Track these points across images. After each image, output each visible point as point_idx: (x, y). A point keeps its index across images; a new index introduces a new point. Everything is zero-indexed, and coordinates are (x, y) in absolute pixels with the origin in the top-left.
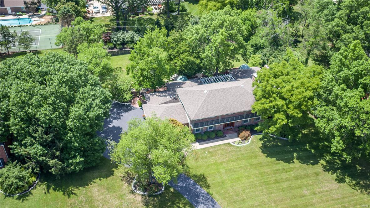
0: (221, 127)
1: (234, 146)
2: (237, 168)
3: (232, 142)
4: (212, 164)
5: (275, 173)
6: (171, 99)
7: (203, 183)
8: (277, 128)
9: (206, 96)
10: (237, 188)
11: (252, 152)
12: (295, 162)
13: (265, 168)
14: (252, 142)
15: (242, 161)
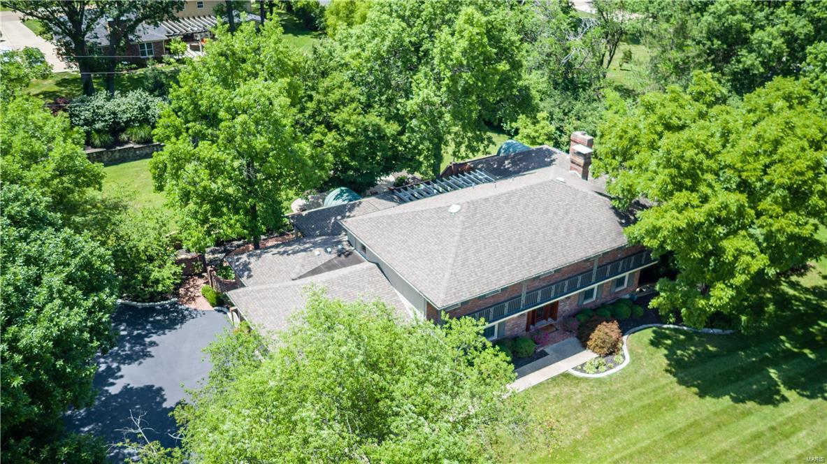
0: (519, 326)
3: (575, 369)
5: (759, 450)
6: (327, 257)
9: (463, 222)
11: (654, 391)
12: (791, 399)
15: (636, 427)
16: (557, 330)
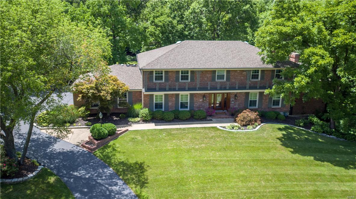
0: (203, 107)
1: (223, 130)
2: (221, 161)
3: (221, 127)
4: (167, 151)
5: (315, 180)
7: (133, 176)
10: (215, 194)
11: (261, 142)
13: (288, 167)
16: (226, 114)
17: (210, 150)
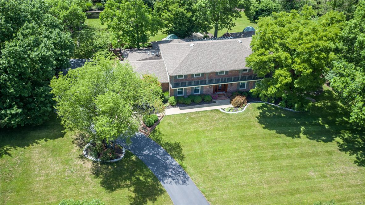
0: (210, 91)
1: (223, 112)
2: (223, 138)
3: (222, 109)
4: (191, 132)
5: (273, 148)
6: (152, 56)
7: (176, 153)
8: (278, 88)
9: (192, 50)
10: (220, 162)
11: (246, 122)
12: (301, 137)
13: (261, 140)
14: (248, 110)
15: (231, 131)
16: (225, 96)
17: (216, 130)
